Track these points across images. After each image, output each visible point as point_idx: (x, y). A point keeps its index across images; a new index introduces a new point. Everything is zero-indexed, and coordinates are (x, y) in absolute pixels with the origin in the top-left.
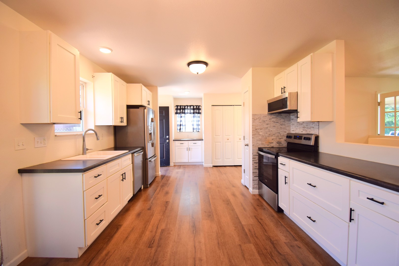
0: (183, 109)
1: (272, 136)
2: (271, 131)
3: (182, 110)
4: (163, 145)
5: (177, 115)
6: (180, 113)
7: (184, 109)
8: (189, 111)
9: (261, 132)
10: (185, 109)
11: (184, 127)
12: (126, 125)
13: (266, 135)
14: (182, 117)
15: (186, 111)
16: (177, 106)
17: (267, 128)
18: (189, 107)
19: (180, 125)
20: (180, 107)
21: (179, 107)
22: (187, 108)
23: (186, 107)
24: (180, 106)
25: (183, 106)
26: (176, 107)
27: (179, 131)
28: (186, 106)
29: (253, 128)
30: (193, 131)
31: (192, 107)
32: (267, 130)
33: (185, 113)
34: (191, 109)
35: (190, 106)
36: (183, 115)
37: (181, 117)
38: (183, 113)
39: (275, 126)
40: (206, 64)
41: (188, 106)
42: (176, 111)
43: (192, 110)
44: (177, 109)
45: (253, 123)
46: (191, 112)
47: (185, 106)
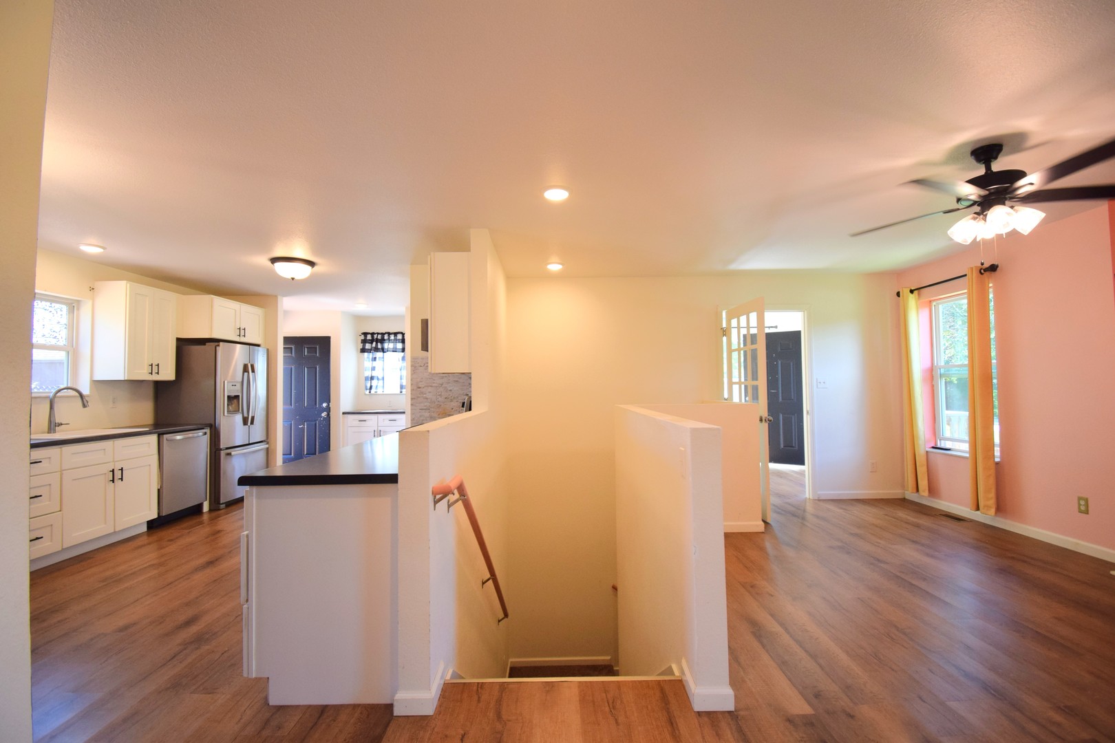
0: (377, 341)
1: (452, 401)
2: (450, 390)
3: (374, 343)
4: (314, 423)
5: (366, 354)
6: (369, 351)
7: (382, 341)
8: (391, 346)
9: (430, 392)
10: (384, 340)
11: (381, 382)
12: (174, 379)
13: (440, 399)
14: (377, 359)
15: (386, 345)
16: (365, 334)
17: (442, 385)
18: (392, 337)
19: (372, 378)
20: (373, 337)
21: (369, 337)
22: (389, 339)
23: (386, 337)
24: (373, 334)
25: (378, 334)
26: (363, 337)
27: (368, 391)
28: (386, 333)
29: (412, 385)
30: (401, 392)
31: (400, 337)
32: (441, 389)
33: (383, 350)
34: (396, 340)
35: (396, 334)
36: (379, 355)
37: (375, 359)
38: (376, 350)
39: (457, 381)
40: (311, 264)
41: (389, 334)
42: (361, 346)
43: (399, 342)
44: (364, 342)
45: (412, 375)
46: (396, 348)
47: (383, 334)
